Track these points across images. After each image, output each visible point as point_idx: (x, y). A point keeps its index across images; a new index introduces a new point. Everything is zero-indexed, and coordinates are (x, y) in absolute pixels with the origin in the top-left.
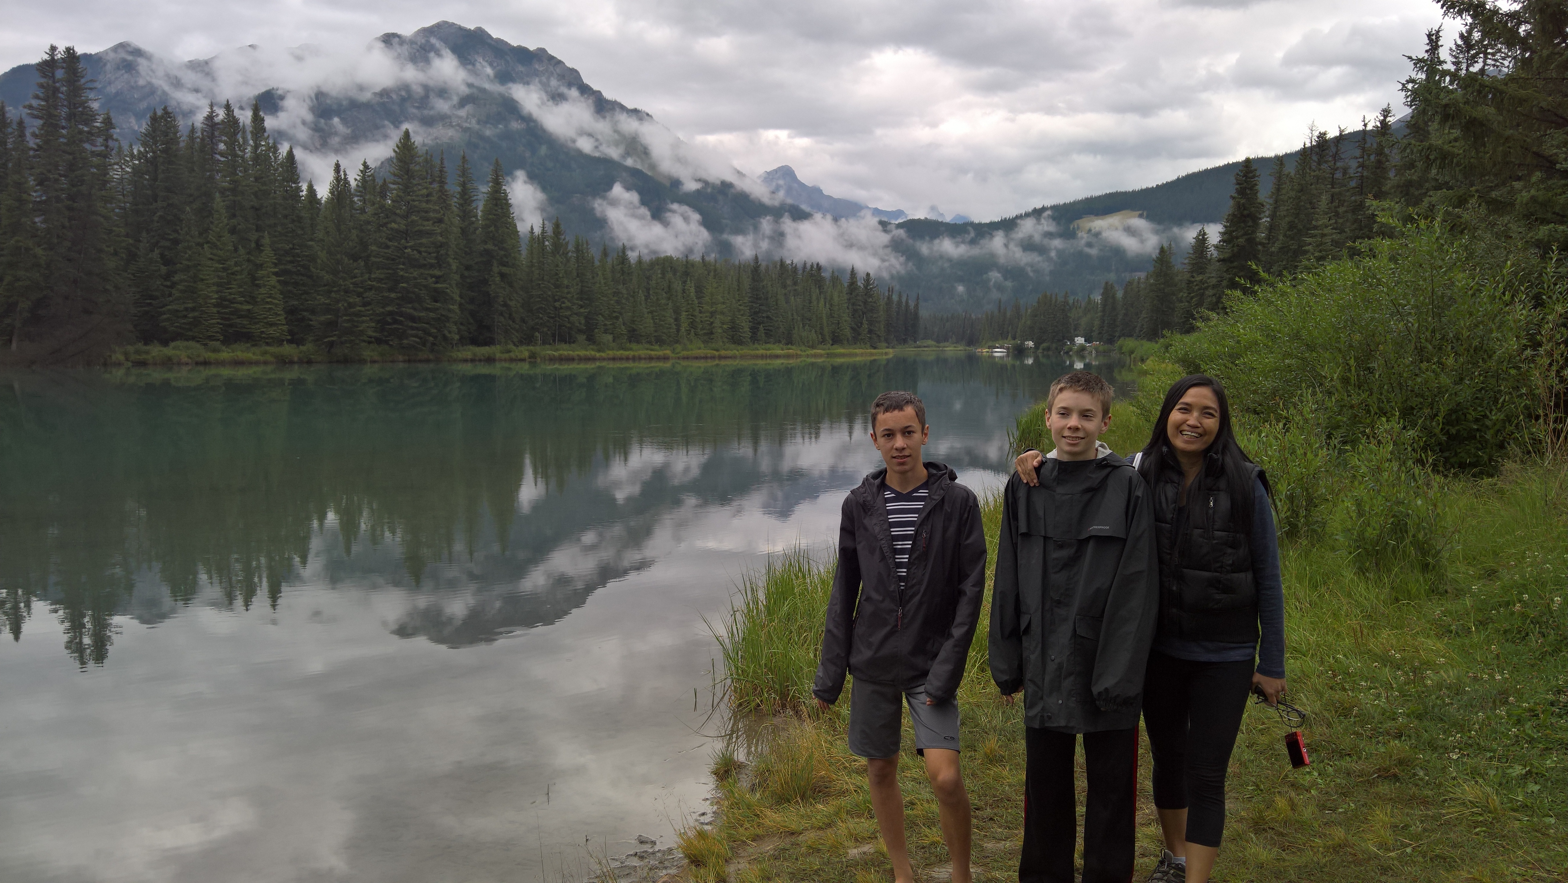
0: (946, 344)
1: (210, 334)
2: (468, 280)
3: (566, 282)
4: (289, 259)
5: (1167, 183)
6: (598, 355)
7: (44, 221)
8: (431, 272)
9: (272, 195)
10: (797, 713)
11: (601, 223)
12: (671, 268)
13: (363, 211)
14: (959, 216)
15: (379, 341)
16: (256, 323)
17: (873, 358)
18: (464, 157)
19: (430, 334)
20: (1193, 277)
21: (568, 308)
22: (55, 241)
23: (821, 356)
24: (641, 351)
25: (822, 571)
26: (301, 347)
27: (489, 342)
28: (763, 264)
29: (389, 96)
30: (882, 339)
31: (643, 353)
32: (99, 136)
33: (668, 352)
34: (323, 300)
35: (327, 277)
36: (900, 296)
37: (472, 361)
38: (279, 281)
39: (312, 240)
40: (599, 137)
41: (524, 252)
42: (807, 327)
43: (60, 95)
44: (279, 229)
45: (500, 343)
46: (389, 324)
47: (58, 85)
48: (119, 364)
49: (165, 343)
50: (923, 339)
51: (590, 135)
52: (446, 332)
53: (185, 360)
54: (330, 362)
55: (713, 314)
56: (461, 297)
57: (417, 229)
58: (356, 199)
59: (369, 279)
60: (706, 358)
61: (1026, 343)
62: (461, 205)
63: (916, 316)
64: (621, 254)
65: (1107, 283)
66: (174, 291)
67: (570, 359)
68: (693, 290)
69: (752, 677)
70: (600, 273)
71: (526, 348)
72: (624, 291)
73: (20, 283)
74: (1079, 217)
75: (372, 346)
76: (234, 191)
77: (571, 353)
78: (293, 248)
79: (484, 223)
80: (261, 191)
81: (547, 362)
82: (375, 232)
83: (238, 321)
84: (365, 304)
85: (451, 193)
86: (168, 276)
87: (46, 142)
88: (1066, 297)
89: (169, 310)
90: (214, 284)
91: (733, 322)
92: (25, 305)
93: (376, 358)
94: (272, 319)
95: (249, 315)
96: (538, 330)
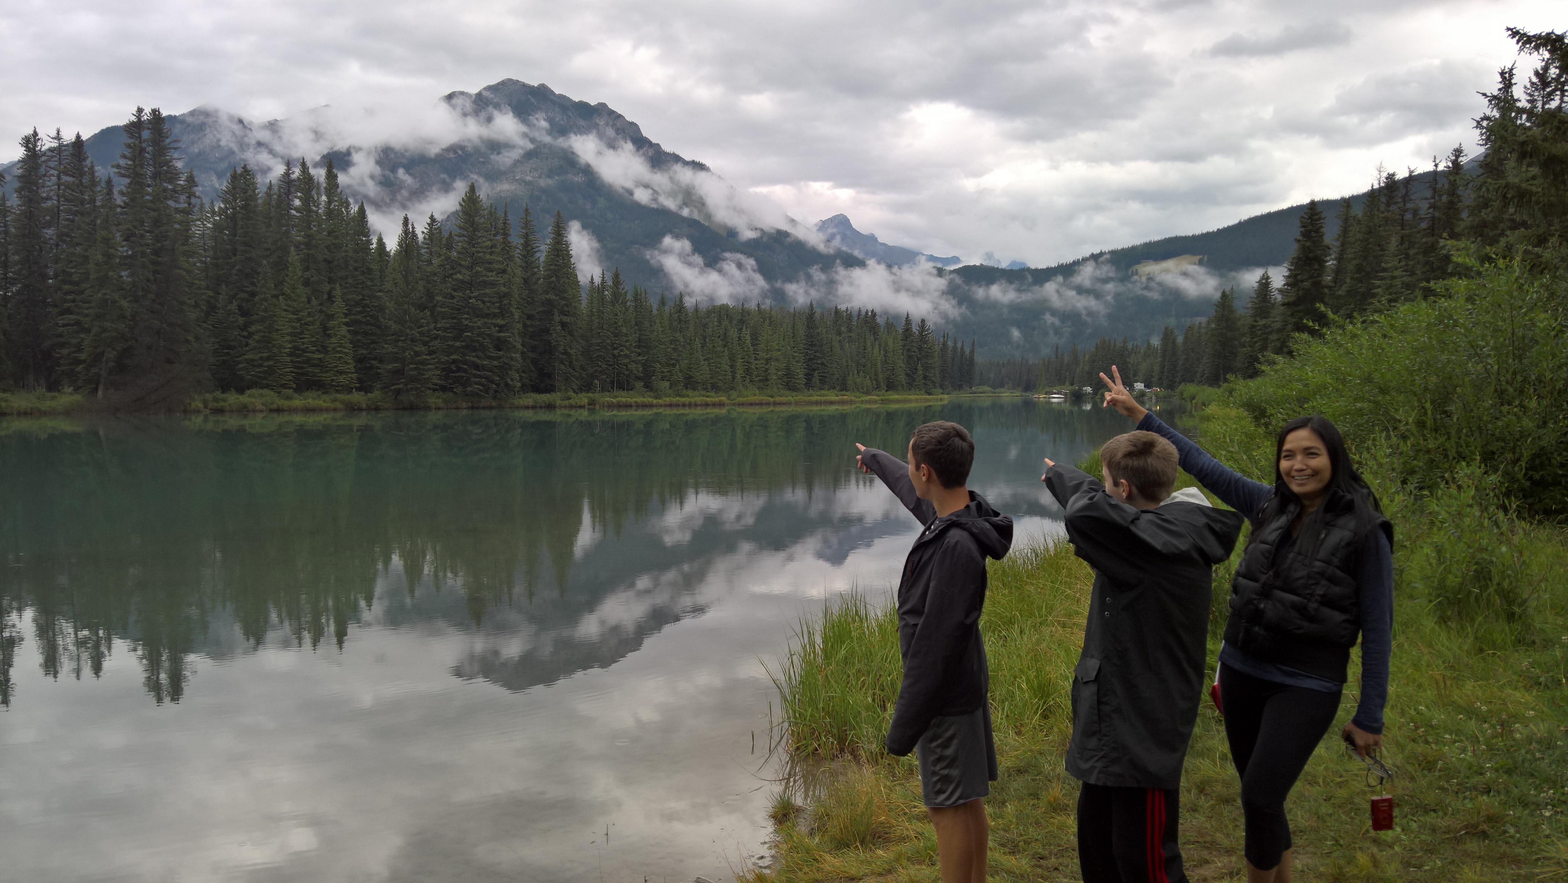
0: (1002, 390)
1: (282, 382)
2: (530, 329)
3: (624, 330)
4: (358, 309)
5: (1229, 227)
6: (655, 401)
7: (132, 275)
8: (494, 321)
9: (344, 248)
10: (856, 757)
11: (658, 272)
12: (727, 316)
13: (430, 263)
14: (1015, 262)
15: (443, 389)
16: (326, 372)
17: (928, 404)
18: (527, 210)
19: (492, 382)
20: (1256, 321)
21: (626, 356)
22: (140, 293)
23: (875, 402)
24: (696, 397)
25: (879, 615)
26: (369, 395)
27: (550, 389)
28: (818, 311)
29: (455, 152)
30: (937, 385)
31: (699, 400)
32: (182, 194)
33: (723, 399)
34: (389, 348)
35: (395, 327)
36: (955, 343)
37: (534, 407)
38: (348, 331)
39: (380, 291)
40: (656, 188)
41: (584, 303)
42: (861, 373)
43: (146, 155)
44: (350, 280)
45: (560, 390)
46: (454, 372)
47: (144, 145)
48: (198, 411)
49: (241, 391)
50: (979, 385)
52: (509, 380)
53: (260, 407)
54: (397, 409)
55: (768, 361)
56: (523, 345)
57: (482, 279)
58: (423, 251)
59: (435, 328)
60: (761, 404)
61: (1085, 389)
62: (524, 256)
63: (971, 362)
64: (678, 302)
65: (1166, 328)
66: (250, 341)
67: (628, 406)
68: (748, 337)
69: (809, 721)
70: (657, 321)
71: (586, 395)
72: (682, 340)
73: (107, 334)
74: (1138, 263)
75: (437, 394)
76: (308, 245)
77: (629, 399)
78: (363, 299)
79: (546, 273)
80: (334, 244)
81: (606, 409)
82: (441, 283)
83: (310, 369)
84: (431, 353)
85: (514, 244)
86: (245, 327)
87: (133, 200)
88: (1125, 342)
89: (246, 360)
90: (288, 334)
91: (788, 368)
92: (111, 355)
93: (441, 405)
94: (343, 367)
95: (320, 364)
96: (597, 378)
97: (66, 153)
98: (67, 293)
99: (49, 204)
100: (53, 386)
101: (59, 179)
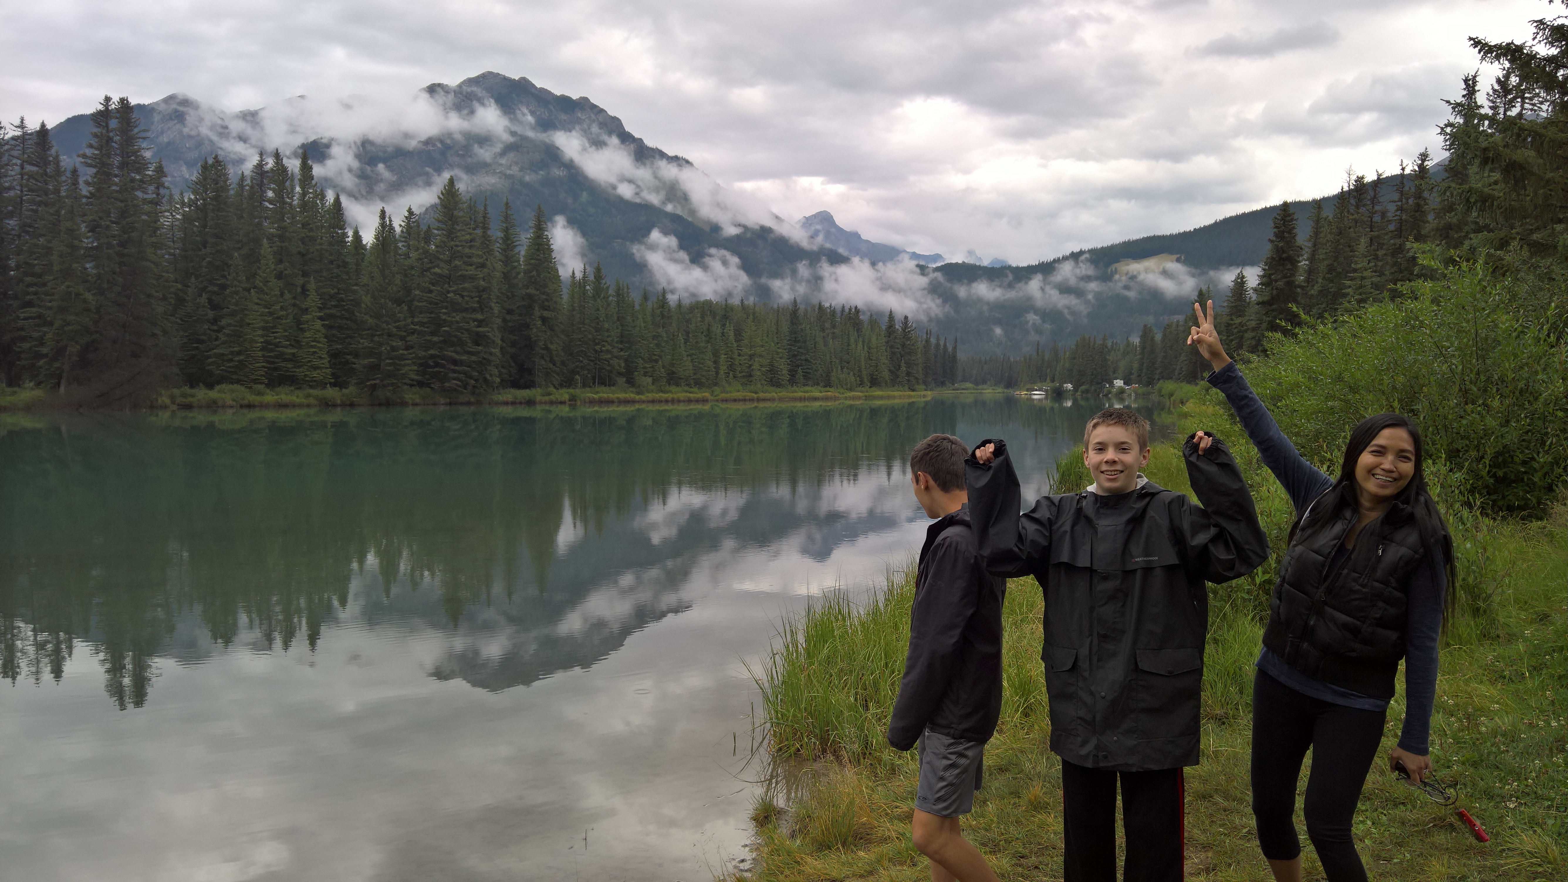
0: (985, 386)
1: (254, 377)
2: (510, 324)
3: (606, 326)
4: (333, 303)
5: (1205, 227)
6: (637, 397)
7: (97, 267)
8: (473, 316)
9: (318, 241)
10: (838, 758)
11: (642, 267)
12: (711, 312)
13: (407, 256)
14: (996, 260)
15: (421, 384)
16: (300, 367)
17: (911, 400)
18: (507, 204)
19: (471, 377)
20: (1232, 320)
21: (608, 351)
22: (105, 286)
23: (859, 398)
24: (680, 393)
25: (862, 613)
26: (344, 390)
27: (529, 385)
28: (802, 307)
29: (434, 145)
30: (921, 381)
31: (682, 395)
32: (150, 184)
33: (707, 395)
34: (366, 343)
36: (938, 339)
37: (513, 403)
38: (323, 325)
39: (356, 285)
40: (640, 183)
41: (566, 297)
42: (845, 370)
43: (114, 144)
44: (325, 274)
45: (540, 386)
46: (431, 367)
47: (111, 134)
48: (165, 407)
49: (210, 386)
50: (962, 381)
51: (630, 181)
52: (488, 376)
53: (230, 402)
54: (372, 405)
55: (751, 356)
56: (502, 340)
57: (460, 273)
58: (400, 245)
59: (412, 323)
60: (744, 400)
61: (1065, 385)
62: (504, 250)
63: (954, 359)
64: (661, 298)
65: (1145, 326)
66: (220, 335)
67: (610, 402)
68: (732, 333)
69: (792, 721)
70: (640, 317)
71: (567, 391)
72: (664, 335)
73: (70, 328)
74: (1117, 261)
75: (414, 389)
76: (282, 238)
77: (611, 395)
78: (338, 293)
79: (526, 268)
80: (307, 237)
81: (587, 405)
82: (419, 277)
83: (283, 364)
84: (408, 348)
85: (493, 238)
86: (215, 321)
87: (99, 190)
88: (1104, 339)
89: (215, 354)
90: (260, 328)
91: (771, 365)
92: (74, 349)
93: (418, 401)
94: (317, 362)
95: (293, 359)
96: (578, 373)
97: (30, 142)
98: (30, 285)
99: (12, 193)
100: (14, 381)
101: (22, 168)
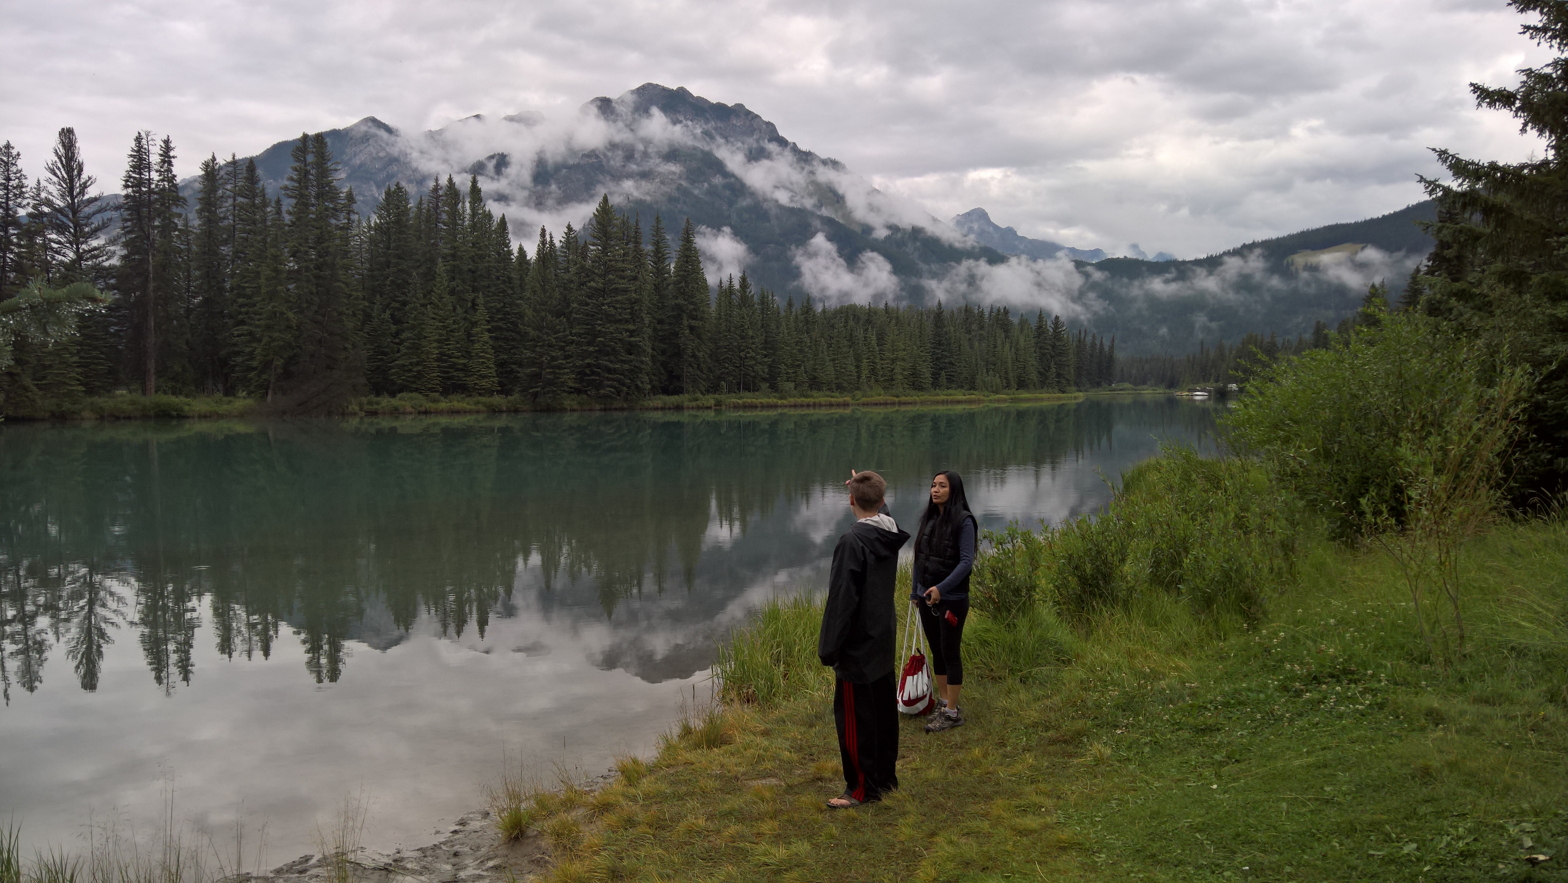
0: (1145, 387)
1: (430, 386)
2: (660, 333)
3: (751, 333)
4: (500, 316)
6: (780, 402)
7: (297, 288)
8: (626, 327)
9: (487, 259)
12: (855, 316)
13: (567, 270)
14: (1161, 254)
15: (578, 391)
16: (470, 376)
17: (1061, 402)
18: (658, 218)
19: (624, 385)
21: (752, 358)
22: (305, 305)
23: (1005, 401)
24: (821, 397)
26: (509, 397)
27: (678, 391)
28: (947, 310)
30: (1072, 383)
31: (823, 400)
32: (342, 212)
33: (848, 399)
34: (528, 353)
35: (533, 333)
36: (1094, 338)
37: (662, 409)
38: (491, 337)
39: (521, 298)
40: (797, 189)
41: (713, 306)
42: (991, 372)
43: (311, 177)
44: (493, 289)
45: (688, 391)
46: (588, 375)
47: (308, 168)
48: (354, 414)
49: (393, 394)
50: (1122, 381)
51: (785, 188)
52: (639, 383)
53: (409, 409)
54: (536, 411)
55: (893, 361)
56: (653, 349)
57: (613, 287)
58: (561, 259)
60: (886, 404)
61: (1230, 386)
62: (655, 262)
63: (1111, 359)
64: (805, 304)
65: (1318, 322)
66: (401, 347)
67: (753, 407)
68: (874, 338)
70: (784, 323)
71: (713, 396)
72: (807, 340)
73: (275, 343)
74: (1294, 252)
75: (572, 396)
76: (454, 256)
77: (754, 400)
78: (504, 307)
79: (675, 279)
80: (477, 255)
81: (732, 410)
82: (577, 290)
83: (455, 374)
84: (566, 357)
85: (646, 251)
86: (397, 334)
87: (298, 219)
88: (1273, 336)
89: (397, 365)
90: (435, 341)
91: (914, 368)
92: (279, 362)
93: (575, 407)
94: (484, 372)
95: (465, 369)
96: (724, 379)
97: (240, 176)
98: (242, 306)
99: (226, 223)
100: (230, 392)
101: (235, 200)
